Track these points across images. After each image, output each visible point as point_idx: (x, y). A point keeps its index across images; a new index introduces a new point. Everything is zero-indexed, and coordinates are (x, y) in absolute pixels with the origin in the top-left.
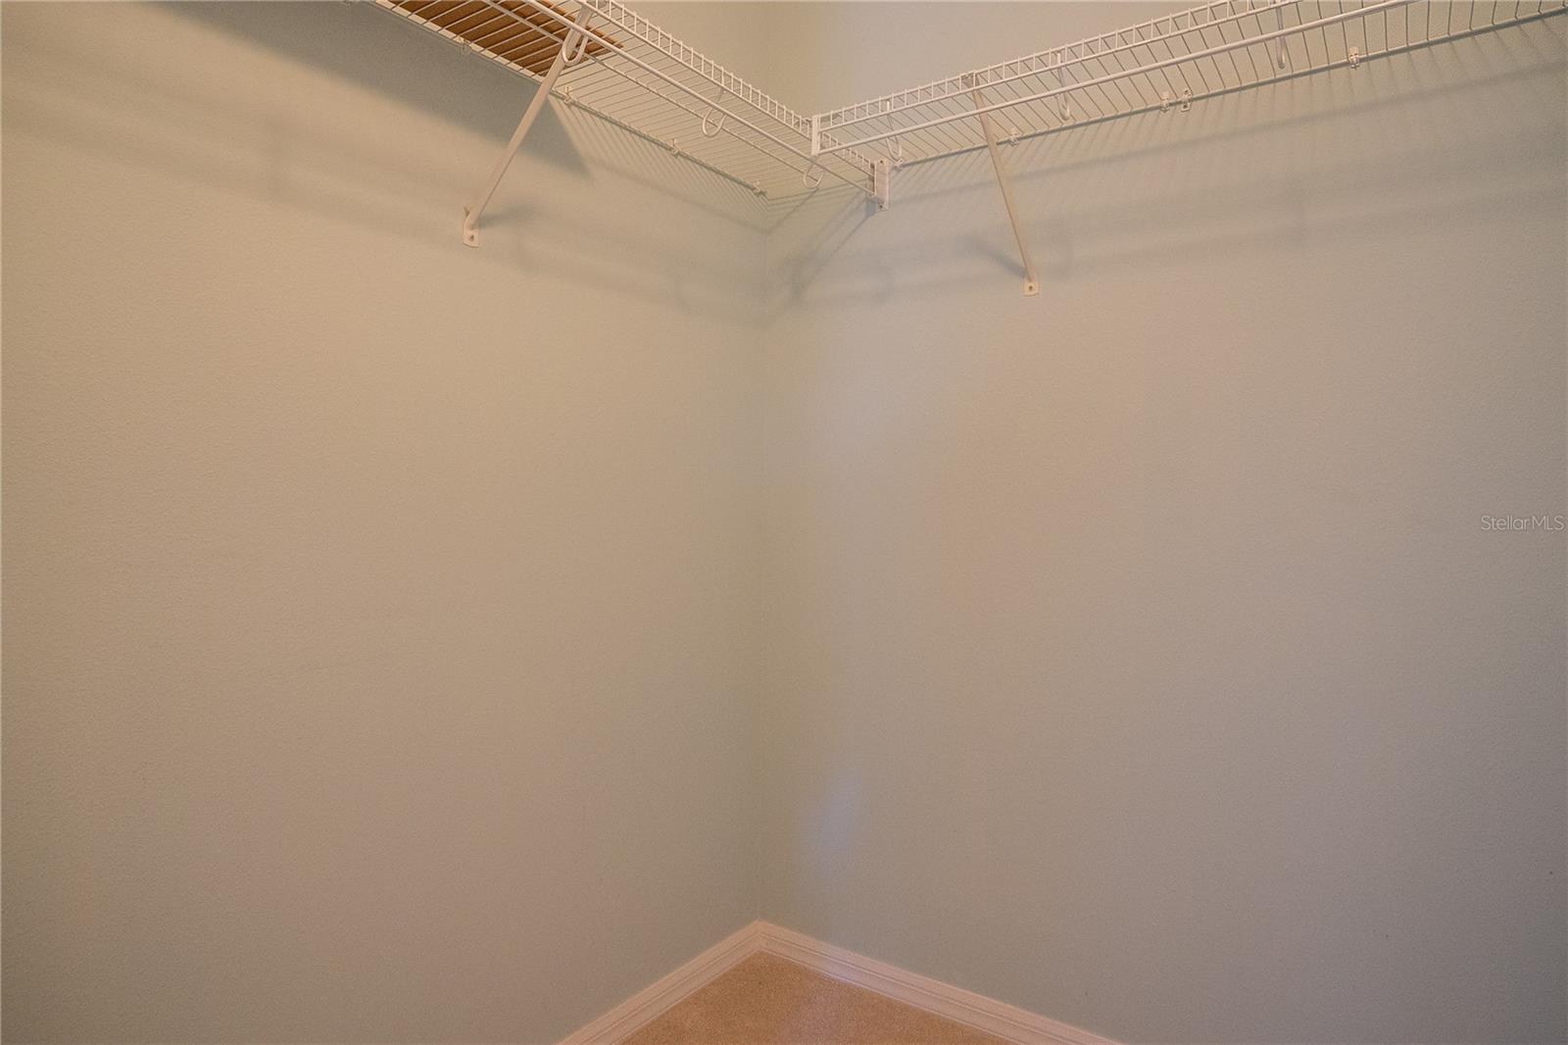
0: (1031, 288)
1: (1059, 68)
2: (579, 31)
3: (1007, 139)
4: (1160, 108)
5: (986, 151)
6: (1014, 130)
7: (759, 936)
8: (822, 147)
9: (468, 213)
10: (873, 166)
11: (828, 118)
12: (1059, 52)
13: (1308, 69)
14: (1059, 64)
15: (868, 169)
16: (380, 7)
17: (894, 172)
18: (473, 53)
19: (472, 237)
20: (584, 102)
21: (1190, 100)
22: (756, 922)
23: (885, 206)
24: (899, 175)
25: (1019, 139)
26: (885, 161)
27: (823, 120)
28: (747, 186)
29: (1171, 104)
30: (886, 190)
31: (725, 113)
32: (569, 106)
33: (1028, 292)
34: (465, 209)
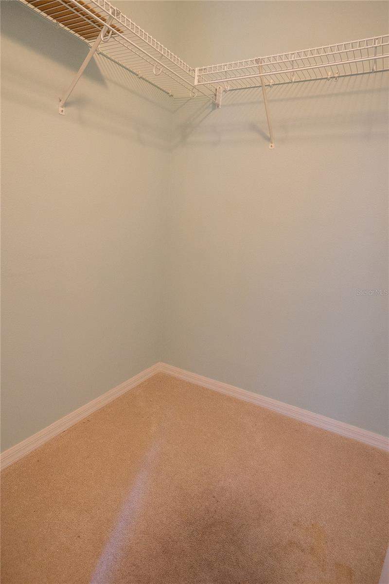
0: (271, 146)
1: (293, 61)
2: (108, 27)
3: (268, 84)
4: (327, 78)
5: (261, 88)
6: (272, 81)
7: (160, 367)
8: (199, 82)
9: (60, 101)
10: (216, 90)
11: (202, 69)
12: (293, 54)
13: (382, 70)
14: (293, 59)
15: (214, 90)
16: (21, 3)
17: (224, 93)
18: (61, 28)
19: (62, 111)
20: (104, 53)
21: (338, 77)
22: (159, 363)
23: (220, 107)
24: (226, 95)
25: (273, 85)
26: (221, 87)
27: (200, 70)
28: (166, 92)
29: (331, 78)
30: (220, 100)
31: (163, 66)
32: (98, 54)
33: (270, 148)
34: (59, 98)
